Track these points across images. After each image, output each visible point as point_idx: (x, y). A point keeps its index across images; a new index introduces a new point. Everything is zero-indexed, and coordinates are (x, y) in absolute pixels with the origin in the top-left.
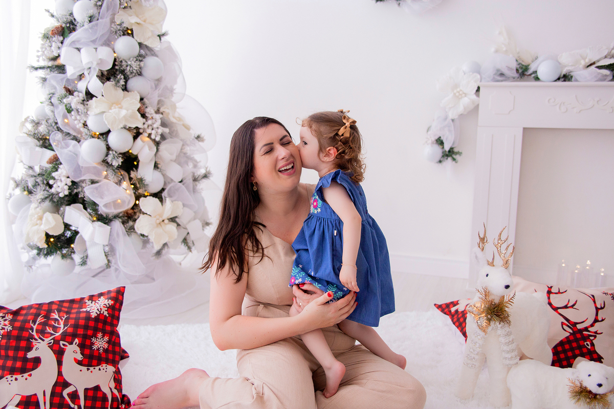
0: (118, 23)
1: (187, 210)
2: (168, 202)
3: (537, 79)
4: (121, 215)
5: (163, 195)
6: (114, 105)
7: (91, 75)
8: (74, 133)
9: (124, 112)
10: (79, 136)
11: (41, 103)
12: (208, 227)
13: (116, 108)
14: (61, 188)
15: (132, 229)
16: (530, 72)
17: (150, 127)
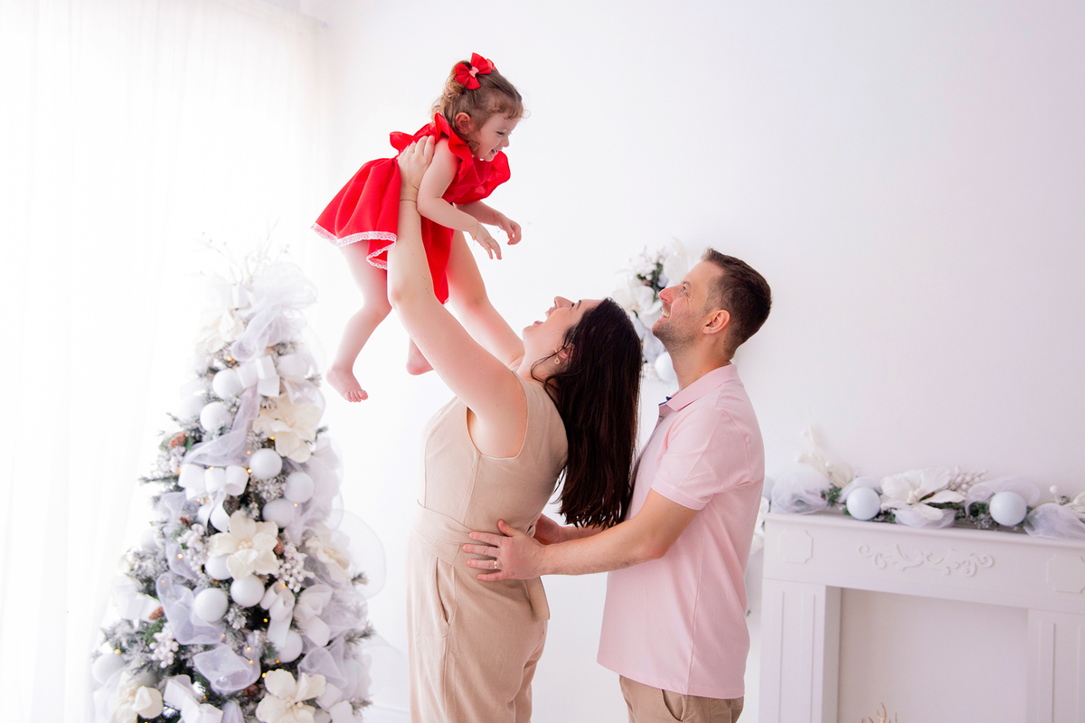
0: (257, 432)
1: (332, 687)
2: (303, 677)
3: (847, 513)
4: (239, 694)
5: (299, 666)
6: (243, 543)
7: (216, 501)
8: (188, 577)
9: (254, 555)
10: (195, 580)
11: (151, 523)
12: (365, 708)
13: (244, 548)
14: (164, 654)
15: (253, 713)
16: (841, 500)
17: (289, 572)
